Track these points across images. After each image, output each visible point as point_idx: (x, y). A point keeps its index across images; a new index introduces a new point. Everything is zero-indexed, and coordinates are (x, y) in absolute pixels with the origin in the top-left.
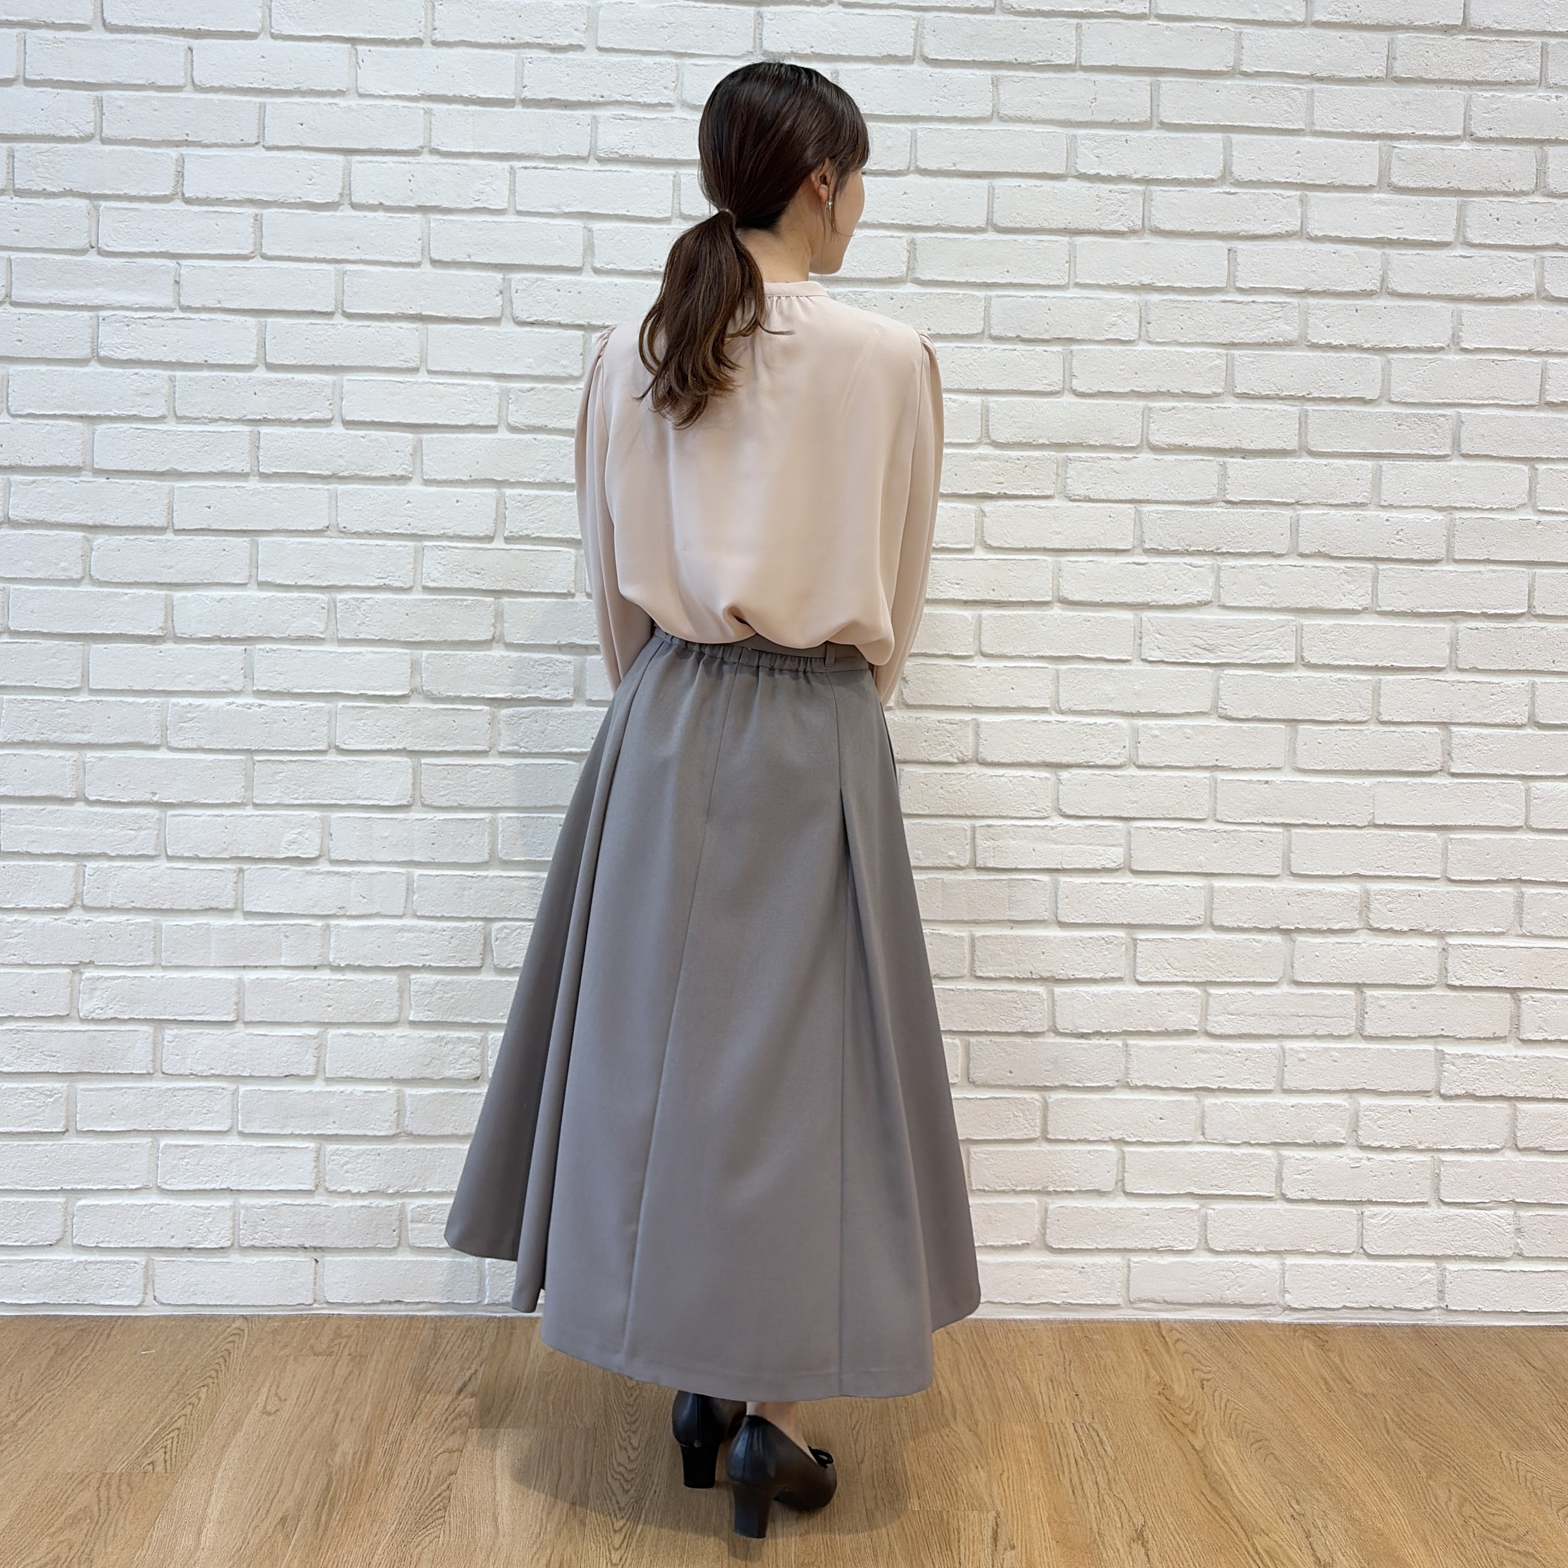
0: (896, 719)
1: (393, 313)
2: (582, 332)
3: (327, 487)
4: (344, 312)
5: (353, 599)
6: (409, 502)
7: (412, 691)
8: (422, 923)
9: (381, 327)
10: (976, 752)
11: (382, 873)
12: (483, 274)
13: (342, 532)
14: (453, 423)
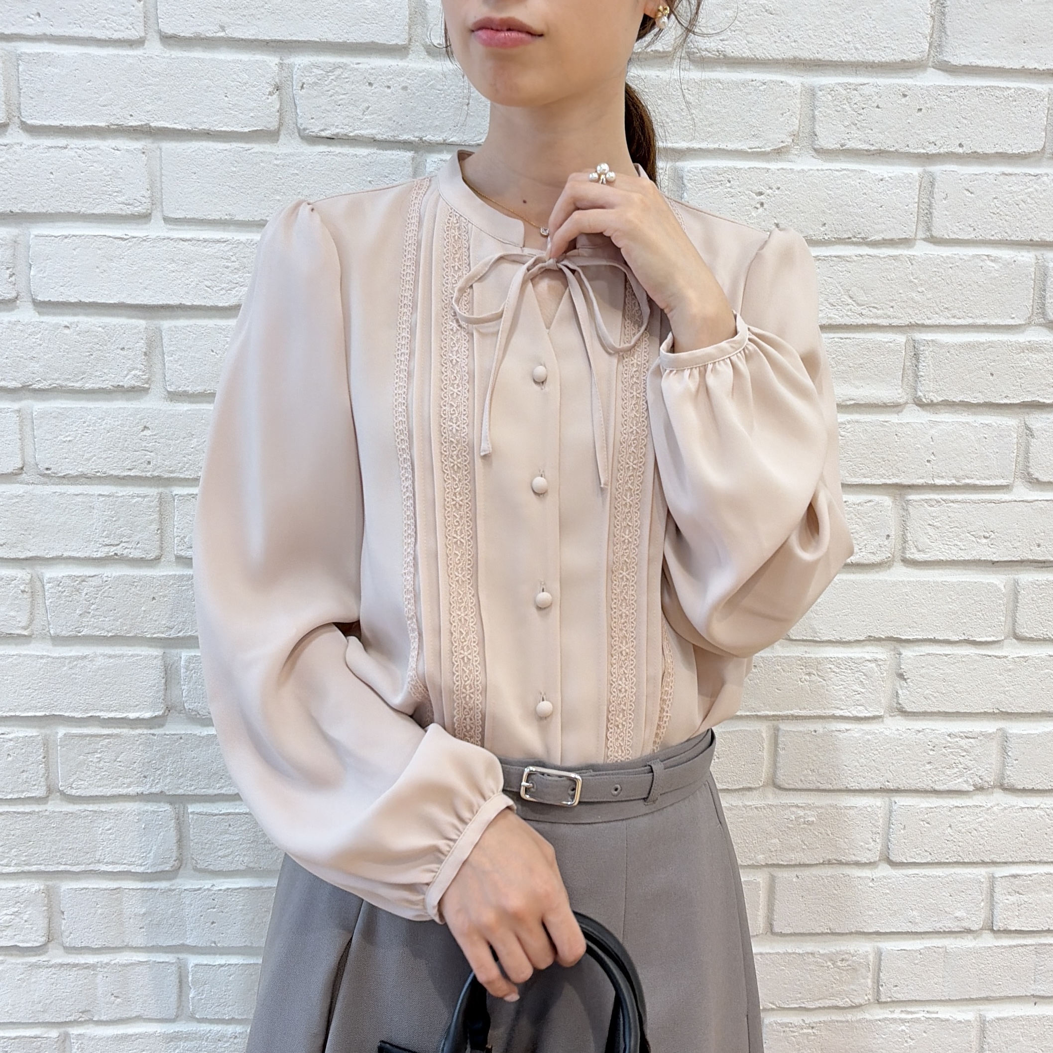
0: (887, 732)
1: (103, 124)
2: (410, 154)
3: (16, 406)
4: (23, 123)
5: (69, 576)
6: (146, 428)
7: (168, 709)
8: (205, 1027)
9: (85, 149)
10: (1002, 776)
11: (141, 963)
12: (245, 57)
13: (44, 475)
14: (210, 303)
